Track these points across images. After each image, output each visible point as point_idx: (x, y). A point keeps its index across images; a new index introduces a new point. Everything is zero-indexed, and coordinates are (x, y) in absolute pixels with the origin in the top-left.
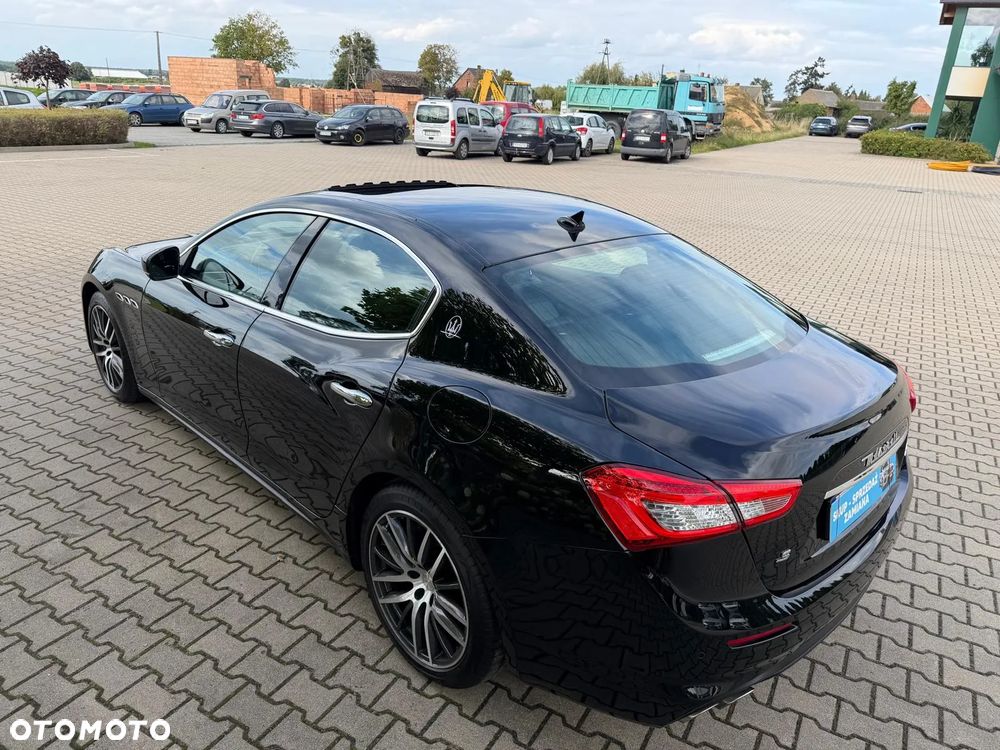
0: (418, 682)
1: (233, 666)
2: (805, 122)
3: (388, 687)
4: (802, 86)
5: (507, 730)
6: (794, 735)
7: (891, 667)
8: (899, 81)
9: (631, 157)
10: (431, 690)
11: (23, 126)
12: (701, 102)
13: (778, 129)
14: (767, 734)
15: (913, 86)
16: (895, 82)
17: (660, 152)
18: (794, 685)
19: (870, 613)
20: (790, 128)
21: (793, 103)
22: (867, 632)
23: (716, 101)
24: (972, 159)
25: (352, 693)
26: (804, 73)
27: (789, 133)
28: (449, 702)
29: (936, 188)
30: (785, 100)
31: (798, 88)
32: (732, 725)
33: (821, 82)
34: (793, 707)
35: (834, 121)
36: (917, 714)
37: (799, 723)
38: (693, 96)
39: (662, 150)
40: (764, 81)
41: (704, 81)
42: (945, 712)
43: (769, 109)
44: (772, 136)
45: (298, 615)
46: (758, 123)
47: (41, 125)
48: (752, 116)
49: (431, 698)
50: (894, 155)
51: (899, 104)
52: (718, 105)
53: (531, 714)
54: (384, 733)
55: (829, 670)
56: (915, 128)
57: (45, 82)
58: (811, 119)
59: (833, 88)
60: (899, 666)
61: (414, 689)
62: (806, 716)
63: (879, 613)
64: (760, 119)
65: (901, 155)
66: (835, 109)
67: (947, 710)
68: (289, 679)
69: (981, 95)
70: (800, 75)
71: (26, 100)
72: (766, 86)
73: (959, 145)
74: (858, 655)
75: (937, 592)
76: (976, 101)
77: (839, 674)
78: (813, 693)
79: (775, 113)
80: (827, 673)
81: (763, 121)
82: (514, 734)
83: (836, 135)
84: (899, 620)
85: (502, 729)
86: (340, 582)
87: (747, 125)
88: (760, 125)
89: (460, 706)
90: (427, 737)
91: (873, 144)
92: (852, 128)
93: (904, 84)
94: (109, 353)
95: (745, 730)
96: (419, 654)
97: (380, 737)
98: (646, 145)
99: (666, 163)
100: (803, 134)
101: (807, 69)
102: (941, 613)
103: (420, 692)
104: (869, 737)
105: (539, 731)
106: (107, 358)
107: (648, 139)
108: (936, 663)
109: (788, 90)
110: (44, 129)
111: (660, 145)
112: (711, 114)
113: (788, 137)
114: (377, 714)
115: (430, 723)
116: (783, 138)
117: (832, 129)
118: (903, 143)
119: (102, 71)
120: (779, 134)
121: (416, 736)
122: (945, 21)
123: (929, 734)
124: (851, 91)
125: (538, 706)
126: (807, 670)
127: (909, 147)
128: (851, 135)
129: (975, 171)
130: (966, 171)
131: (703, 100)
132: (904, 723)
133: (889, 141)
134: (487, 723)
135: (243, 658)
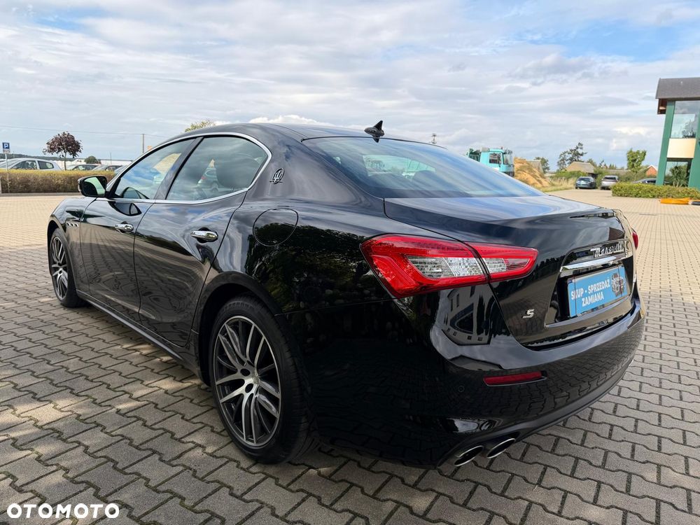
0: (245, 463)
1: (99, 450)
2: (572, 181)
3: (221, 466)
4: (568, 162)
5: (314, 496)
6: (560, 505)
7: (644, 463)
8: (635, 150)
10: (254, 469)
11: (46, 180)
12: (498, 165)
13: (553, 185)
14: (536, 503)
15: (644, 154)
16: (631, 151)
18: (561, 473)
19: (625, 430)
20: (562, 185)
21: (563, 170)
22: (623, 441)
23: (508, 164)
24: (692, 197)
25: (191, 469)
26: (569, 153)
27: (561, 187)
28: (268, 476)
29: (666, 213)
30: (558, 170)
31: (566, 162)
32: (506, 497)
33: (581, 158)
34: (559, 487)
35: (592, 179)
36: (668, 493)
37: (564, 498)
38: (492, 161)
40: (543, 159)
41: (499, 151)
42: (692, 493)
43: (547, 175)
44: (550, 189)
45: (160, 422)
46: (538, 181)
47: (58, 180)
48: (534, 176)
49: (254, 474)
50: (636, 196)
51: (635, 165)
52: (510, 166)
53: (336, 485)
54: (210, 495)
55: (591, 464)
56: (648, 182)
57: (64, 154)
58: (575, 178)
59: (591, 162)
60: (650, 462)
61: (242, 468)
62: (570, 493)
63: (632, 430)
64: (540, 179)
66: (593, 173)
67: (694, 491)
68: (142, 460)
69: (692, 157)
70: (567, 154)
71: (51, 167)
72: (544, 162)
73: (680, 189)
74: (616, 455)
75: (680, 418)
76: (689, 160)
77: (599, 467)
78: (578, 478)
79: (551, 177)
80: (589, 466)
81: (542, 180)
82: (319, 499)
83: (594, 188)
84: (649, 434)
85: (310, 495)
86: (198, 404)
87: (532, 182)
88: (541, 183)
89: (277, 480)
90: (246, 498)
91: (620, 190)
92: (605, 183)
93: (638, 152)
94: (61, 272)
95: (518, 501)
96: (247, 439)
97: (206, 497)
100: (571, 188)
101: (571, 150)
102: (685, 431)
103: (246, 470)
104: (625, 508)
105: (340, 497)
106: (59, 275)
108: (683, 461)
109: (559, 164)
110: (60, 182)
113: (561, 190)
114: (208, 482)
115: (250, 489)
116: (557, 190)
117: (591, 184)
118: (640, 189)
119: (108, 161)
120: (554, 188)
121: (237, 497)
122: (661, 112)
123: (679, 507)
124: (603, 164)
125: (342, 481)
126: (572, 464)
127: (645, 191)
128: (604, 188)
129: (693, 204)
130: (687, 204)
131: (499, 163)
132: (657, 499)
133: (631, 188)
134: (297, 491)
135: (109, 446)
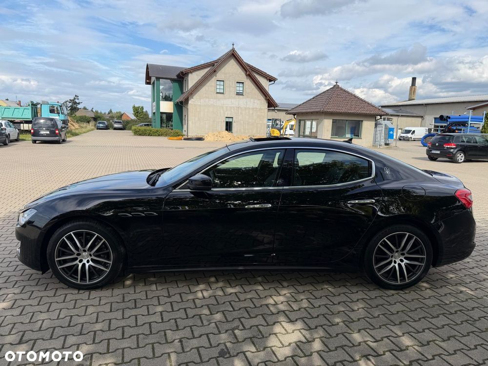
9: (37, 142)
13: (82, 127)
15: (142, 108)
17: (56, 138)
26: (70, 102)
27: (89, 129)
33: (79, 106)
35: (106, 123)
38: (52, 111)
39: (57, 138)
41: (57, 104)
51: (139, 115)
64: (72, 123)
65: (151, 135)
66: (94, 118)
70: (68, 103)
76: (171, 114)
81: (74, 124)
83: (108, 129)
91: (139, 132)
92: (117, 126)
96: (400, 282)
98: (47, 135)
99: (60, 143)
100: (95, 129)
107: (48, 132)
111: (56, 135)
112: (64, 120)
117: (107, 126)
122: (148, 83)
133: (145, 130)
